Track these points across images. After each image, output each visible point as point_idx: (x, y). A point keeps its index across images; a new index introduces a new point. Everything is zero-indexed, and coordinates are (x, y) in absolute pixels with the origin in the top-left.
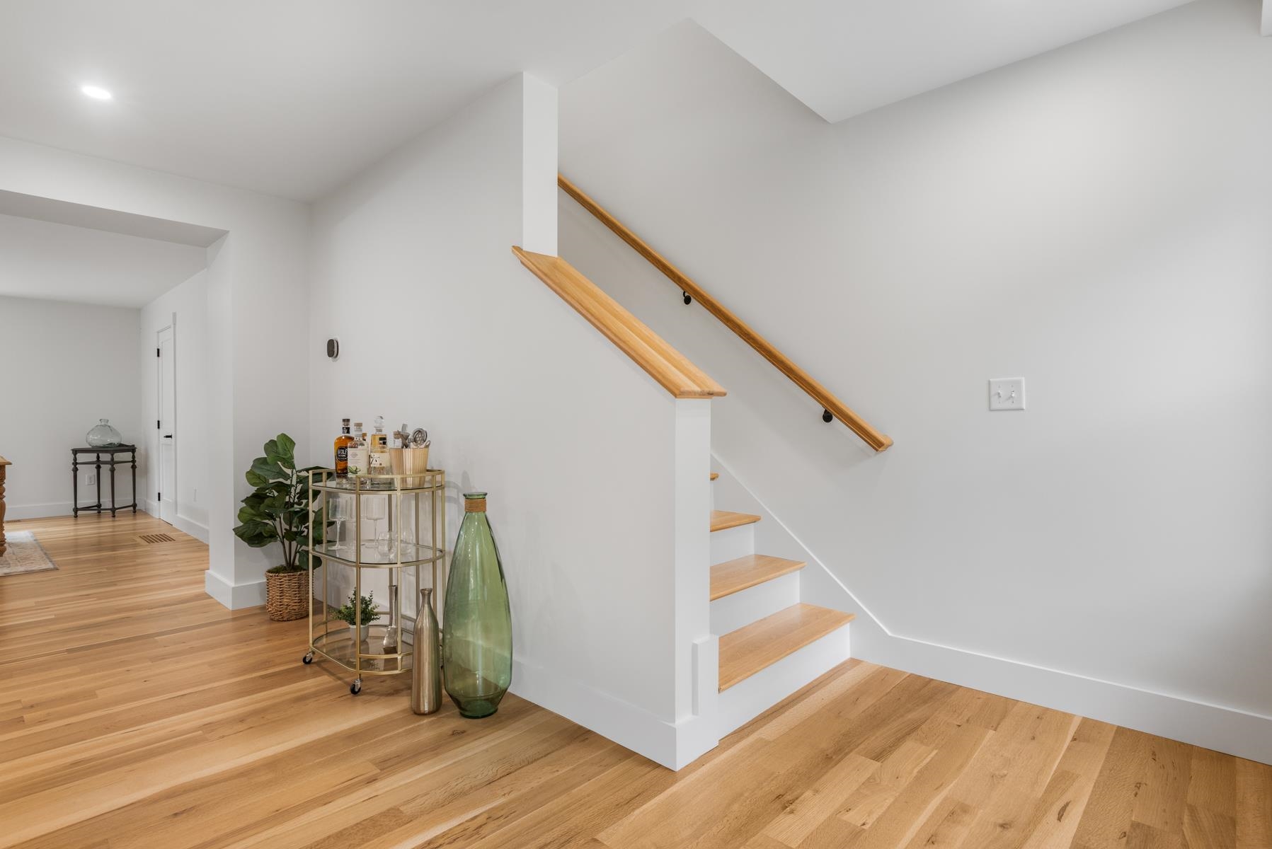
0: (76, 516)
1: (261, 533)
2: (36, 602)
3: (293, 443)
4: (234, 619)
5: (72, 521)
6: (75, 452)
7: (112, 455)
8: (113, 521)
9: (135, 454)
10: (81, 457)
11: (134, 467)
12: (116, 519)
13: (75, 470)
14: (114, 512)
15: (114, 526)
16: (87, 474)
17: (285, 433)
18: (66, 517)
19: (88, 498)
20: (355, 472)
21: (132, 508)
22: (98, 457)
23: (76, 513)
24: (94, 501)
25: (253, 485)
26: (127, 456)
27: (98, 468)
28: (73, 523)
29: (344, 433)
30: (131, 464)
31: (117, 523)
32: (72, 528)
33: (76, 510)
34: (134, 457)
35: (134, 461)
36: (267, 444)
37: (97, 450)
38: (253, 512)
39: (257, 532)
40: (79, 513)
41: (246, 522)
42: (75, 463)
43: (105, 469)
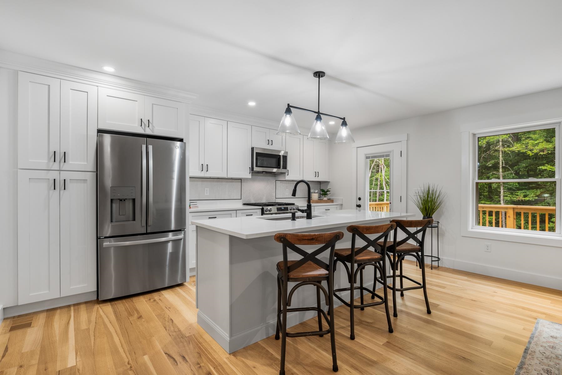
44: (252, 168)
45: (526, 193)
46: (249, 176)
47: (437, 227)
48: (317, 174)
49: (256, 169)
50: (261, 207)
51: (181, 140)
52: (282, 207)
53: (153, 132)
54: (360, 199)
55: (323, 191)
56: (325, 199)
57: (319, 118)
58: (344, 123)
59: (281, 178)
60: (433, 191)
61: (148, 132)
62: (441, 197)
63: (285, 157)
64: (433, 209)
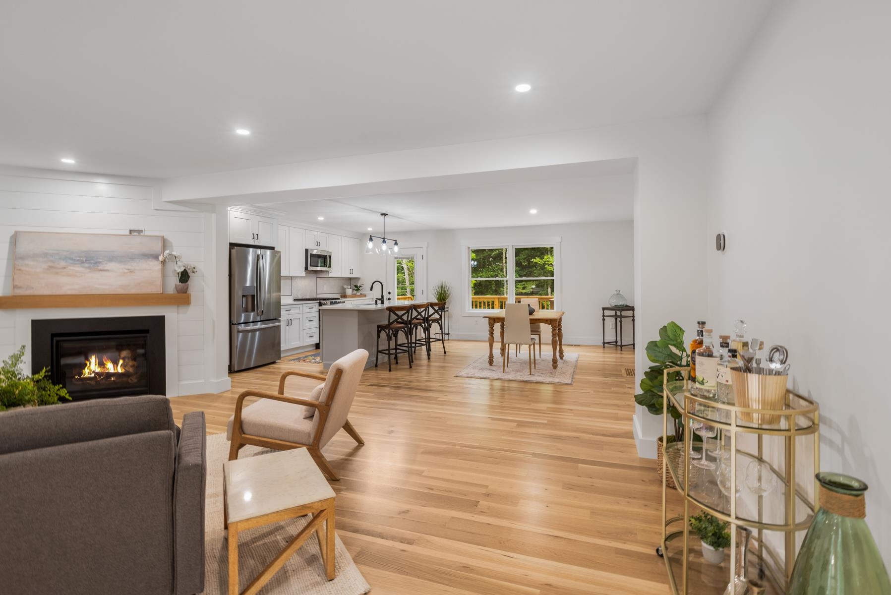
0: (604, 347)
1: (654, 404)
2: (548, 408)
3: (682, 331)
4: (642, 468)
5: (601, 350)
6: (604, 309)
7: (621, 312)
8: (621, 354)
9: (635, 312)
10: (607, 313)
11: (633, 320)
12: (623, 352)
13: (604, 320)
14: (621, 348)
15: (621, 358)
16: (610, 322)
17: (674, 321)
18: (598, 346)
19: (610, 337)
20: (702, 383)
21: (632, 346)
22: (616, 313)
23: (604, 345)
24: (613, 339)
25: (653, 361)
26: (630, 313)
27: (616, 319)
28: (602, 351)
29: (698, 336)
30: (632, 318)
31: (623, 356)
32: (602, 355)
33: (604, 343)
34: (633, 314)
35: (633, 316)
36: (661, 329)
37: (616, 308)
38: (651, 383)
39: (652, 402)
40: (605, 345)
41: (646, 392)
42: (604, 316)
43: (619, 319)
44: (306, 268)
45: (524, 285)
46: (304, 274)
47: (448, 311)
48: (351, 271)
49: (310, 268)
50: (318, 301)
51: (272, 248)
52: (333, 301)
53: (259, 243)
54: (389, 293)
55: (356, 286)
56: (358, 294)
57: (384, 241)
58: (396, 244)
59: (324, 275)
60: (445, 286)
61: (256, 243)
62: (450, 290)
63: (330, 257)
64: (445, 299)
